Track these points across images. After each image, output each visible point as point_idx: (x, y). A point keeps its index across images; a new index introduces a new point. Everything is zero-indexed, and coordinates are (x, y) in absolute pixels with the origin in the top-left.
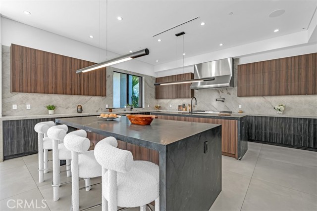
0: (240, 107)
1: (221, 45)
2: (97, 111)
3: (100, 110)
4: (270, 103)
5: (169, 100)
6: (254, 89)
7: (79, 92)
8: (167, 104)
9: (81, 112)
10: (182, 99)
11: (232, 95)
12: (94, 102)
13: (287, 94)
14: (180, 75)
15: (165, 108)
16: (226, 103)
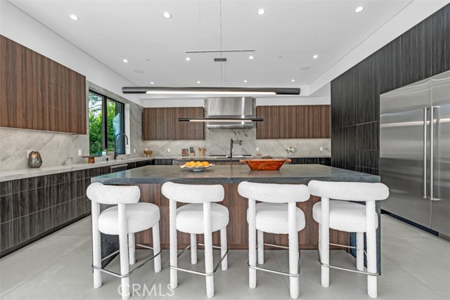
0: (257, 149)
1: (245, 81)
2: (64, 164)
3: (69, 160)
4: (282, 145)
5: (165, 143)
6: (272, 131)
7: (41, 125)
8: (163, 148)
9: (38, 167)
10: (188, 141)
11: (249, 137)
12: (58, 146)
13: (296, 138)
14: (187, 108)
15: (158, 154)
16: (244, 146)
